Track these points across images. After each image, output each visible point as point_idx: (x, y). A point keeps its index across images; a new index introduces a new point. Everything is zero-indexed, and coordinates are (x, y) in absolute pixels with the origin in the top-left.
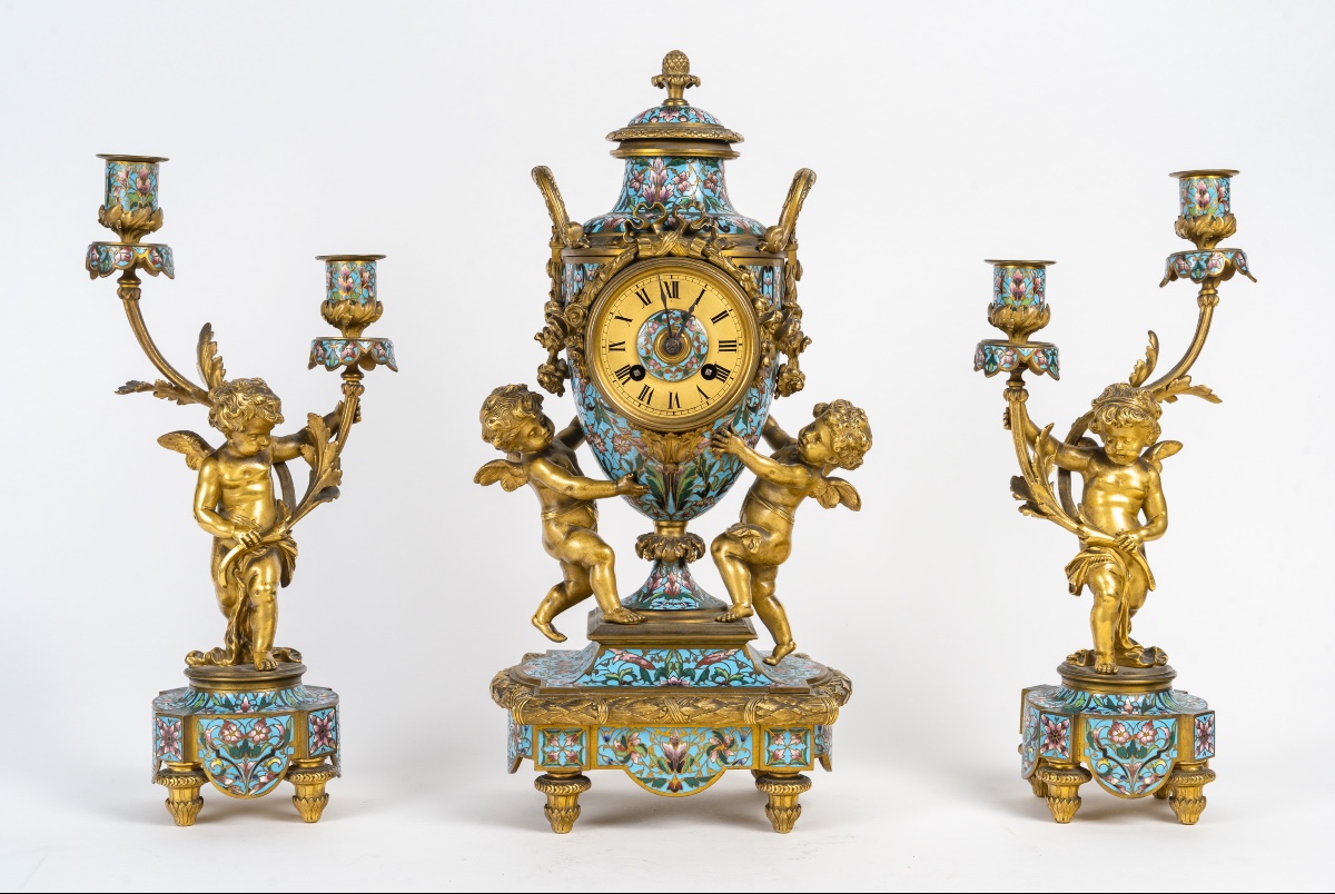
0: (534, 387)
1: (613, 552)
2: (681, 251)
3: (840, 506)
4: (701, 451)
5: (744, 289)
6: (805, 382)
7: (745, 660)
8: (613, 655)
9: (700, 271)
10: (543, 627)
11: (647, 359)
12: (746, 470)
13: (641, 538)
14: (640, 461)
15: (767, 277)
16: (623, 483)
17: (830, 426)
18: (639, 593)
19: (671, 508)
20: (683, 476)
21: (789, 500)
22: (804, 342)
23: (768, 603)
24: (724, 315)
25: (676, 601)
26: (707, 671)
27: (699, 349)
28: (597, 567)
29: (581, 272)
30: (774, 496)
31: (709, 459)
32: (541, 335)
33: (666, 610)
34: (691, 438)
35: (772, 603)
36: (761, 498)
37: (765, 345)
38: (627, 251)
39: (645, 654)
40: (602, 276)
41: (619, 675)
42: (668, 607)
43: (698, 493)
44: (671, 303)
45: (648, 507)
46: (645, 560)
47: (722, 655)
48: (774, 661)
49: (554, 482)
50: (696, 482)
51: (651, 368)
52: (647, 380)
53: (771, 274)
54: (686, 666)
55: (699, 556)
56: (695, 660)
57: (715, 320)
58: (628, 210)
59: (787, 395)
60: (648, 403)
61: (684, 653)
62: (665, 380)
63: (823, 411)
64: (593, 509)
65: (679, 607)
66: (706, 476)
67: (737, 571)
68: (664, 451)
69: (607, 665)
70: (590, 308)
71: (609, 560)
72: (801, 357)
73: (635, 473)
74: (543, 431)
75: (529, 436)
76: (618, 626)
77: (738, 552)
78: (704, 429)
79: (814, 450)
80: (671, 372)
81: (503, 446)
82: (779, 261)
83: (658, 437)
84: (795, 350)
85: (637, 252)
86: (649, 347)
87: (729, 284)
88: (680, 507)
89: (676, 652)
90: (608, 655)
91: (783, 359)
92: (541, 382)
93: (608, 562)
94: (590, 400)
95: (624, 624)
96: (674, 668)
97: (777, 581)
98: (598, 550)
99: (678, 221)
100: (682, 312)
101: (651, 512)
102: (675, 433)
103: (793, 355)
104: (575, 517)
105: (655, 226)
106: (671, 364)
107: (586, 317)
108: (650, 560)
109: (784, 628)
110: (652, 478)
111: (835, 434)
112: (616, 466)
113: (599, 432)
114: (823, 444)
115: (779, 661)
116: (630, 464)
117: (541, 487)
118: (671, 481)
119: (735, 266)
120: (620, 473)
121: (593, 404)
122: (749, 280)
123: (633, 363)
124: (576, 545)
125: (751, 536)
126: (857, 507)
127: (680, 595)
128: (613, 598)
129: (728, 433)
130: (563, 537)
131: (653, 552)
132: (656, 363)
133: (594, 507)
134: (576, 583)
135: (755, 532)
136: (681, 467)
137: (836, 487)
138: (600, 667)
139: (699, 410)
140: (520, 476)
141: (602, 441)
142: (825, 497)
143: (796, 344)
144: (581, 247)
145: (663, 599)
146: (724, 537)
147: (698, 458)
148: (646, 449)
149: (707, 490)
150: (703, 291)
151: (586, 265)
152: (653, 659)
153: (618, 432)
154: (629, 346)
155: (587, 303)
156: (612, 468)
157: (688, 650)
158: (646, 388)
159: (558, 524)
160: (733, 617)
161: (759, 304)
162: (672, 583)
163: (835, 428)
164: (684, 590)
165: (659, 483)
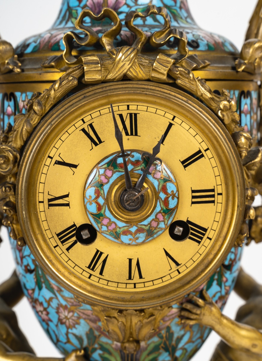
2: (139, 72)
4: (167, 324)
5: (222, 121)
9: (165, 99)
11: (98, 216)
15: (246, 104)
24: (198, 156)
27: (166, 202)
29: (12, 103)
38: (68, 75)
40: (36, 108)
44: (129, 143)
51: (104, 228)
52: (99, 244)
53: (248, 101)
57: (186, 163)
58: (70, 24)
60: (101, 273)
62: (122, 243)
70: (22, 150)
73: (85, 349)
80: (130, 233)
82: (254, 84)
85: (83, 76)
86: (101, 201)
87: (205, 116)
94: (28, 261)
99: (135, 33)
100: (144, 154)
102: (136, 310)
105: (105, 41)
106: (129, 222)
107: (17, 162)
110: (106, 355)
113: (41, 299)
119: (210, 91)
120: (68, 347)
121: (32, 267)
122: (230, 108)
123: (80, 221)
129: (201, 302)
132: (110, 223)
136: (143, 344)
139: (167, 281)
144: (11, 71)
147: (163, 332)
148: (100, 324)
150: (171, 125)
151: (18, 94)
153: (64, 303)
154: (75, 200)
155: (19, 143)
158: (98, 254)
161: (243, 140)
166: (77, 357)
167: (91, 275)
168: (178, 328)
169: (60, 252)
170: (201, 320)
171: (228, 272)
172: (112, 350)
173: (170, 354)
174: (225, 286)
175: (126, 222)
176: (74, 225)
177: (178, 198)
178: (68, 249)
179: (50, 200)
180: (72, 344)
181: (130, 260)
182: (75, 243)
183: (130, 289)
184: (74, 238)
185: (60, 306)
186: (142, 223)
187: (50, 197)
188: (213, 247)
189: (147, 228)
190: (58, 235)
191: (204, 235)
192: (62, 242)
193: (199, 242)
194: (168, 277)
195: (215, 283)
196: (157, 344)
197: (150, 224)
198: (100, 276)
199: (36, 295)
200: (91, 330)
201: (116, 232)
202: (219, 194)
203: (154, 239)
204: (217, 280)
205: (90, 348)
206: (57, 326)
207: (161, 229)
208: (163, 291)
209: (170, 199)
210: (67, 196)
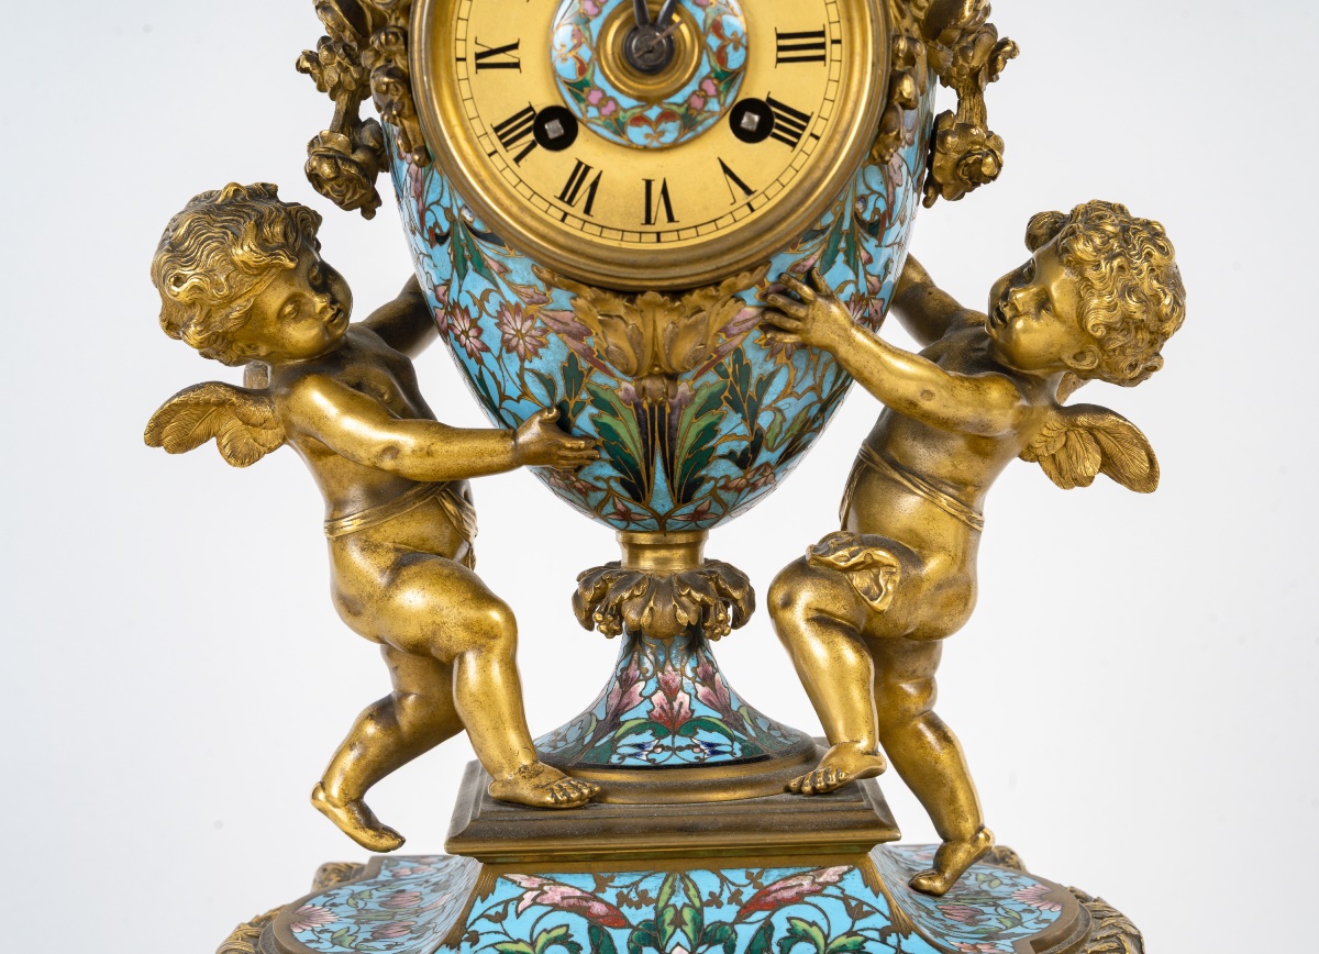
0: (296, 190)
1: (510, 618)
3: (1102, 480)
4: (736, 342)
6: (1005, 157)
7: (866, 895)
8: (517, 892)
10: (341, 813)
11: (579, 88)
12: (856, 389)
13: (587, 578)
14: (572, 373)
16: (531, 434)
17: (1077, 266)
18: (581, 722)
19: (661, 497)
20: (691, 411)
21: (966, 468)
22: (999, 52)
23: (919, 735)
25: (681, 741)
26: (767, 929)
27: (721, 56)
28: (471, 660)
30: (927, 458)
31: (759, 364)
32: (311, 57)
33: (656, 767)
34: (707, 305)
35: (930, 736)
36: (895, 466)
37: (902, 44)
39: (601, 886)
41: (533, 944)
42: (661, 757)
43: (731, 456)
45: (600, 495)
46: (597, 635)
47: (806, 883)
48: (938, 885)
49: (348, 436)
50: (725, 428)
51: (593, 112)
52: (582, 148)
54: (711, 915)
55: (740, 620)
56: (735, 898)
59: (956, 195)
60: (587, 210)
61: (706, 881)
62: (631, 147)
63: (1054, 231)
64: (459, 505)
65: (689, 756)
66: (751, 418)
67: (838, 659)
68: (636, 341)
69: (500, 918)
71: (501, 639)
72: (990, 91)
73: (562, 407)
74: (319, 302)
75: (280, 316)
76: (529, 815)
77: (839, 608)
78: (744, 279)
79: (1033, 335)
81: (217, 345)
83: (618, 306)
84: (975, 75)
88: (684, 493)
89: (685, 877)
90: (504, 891)
91: (944, 99)
92: (315, 178)
93: (499, 645)
95: (544, 807)
96: (678, 922)
97: (940, 676)
98: (471, 613)
101: (609, 508)
102: (663, 292)
103: (971, 88)
104: (412, 527)
108: (611, 633)
109: (962, 797)
110: (607, 419)
111: (1090, 286)
112: (512, 390)
113: (465, 301)
114: (1057, 316)
115: (950, 883)
116: (548, 383)
117: (319, 452)
118: (657, 424)
120: (525, 407)
121: (445, 226)
123: (542, 101)
124: (415, 599)
125: (873, 565)
126: (1147, 480)
127: (692, 724)
128: (513, 739)
129: (807, 291)
130: (381, 580)
131: (618, 614)
132: (605, 99)
133: (463, 501)
134: (423, 700)
135: (882, 555)
136: (683, 388)
137: (1090, 430)
138: (482, 926)
139: (727, 227)
140: (263, 424)
141: (474, 323)
142: (1062, 457)
143: (977, 59)
145: (646, 737)
146: (799, 570)
147: (727, 361)
148: (590, 341)
149: (755, 448)
152: (622, 899)
153: (512, 299)
156: (503, 397)
157: (716, 872)
158: (581, 170)
159: (370, 547)
160: (833, 780)
162: (671, 693)
163: (1090, 273)
164: (702, 711)
165: (628, 431)
166: (542, 423)
167: (566, 214)
168: (761, 355)
169: (501, 165)
170: (808, 331)
171: (873, 242)
172: (618, 405)
173: (744, 418)
174: (866, 273)
175: (638, 98)
176: (530, 109)
177: (747, 48)
178: (517, 159)
179: (479, 56)
180: (534, 399)
181: (649, 183)
182: (532, 145)
183: (649, 244)
184: (531, 137)
185: (505, 306)
186: (672, 100)
187: (480, 50)
188: (822, 153)
189: (682, 110)
190: (497, 129)
191: (803, 128)
192: (506, 145)
193: (793, 145)
194: (729, 219)
195: (840, 258)
196: (716, 389)
197: (687, 100)
198: (586, 217)
199: (454, 294)
200: (571, 357)
201: (617, 120)
202: (834, 42)
203: (697, 137)
204: (847, 254)
205: (572, 404)
206: (499, 358)
207: (712, 113)
208: (717, 247)
209: (730, 49)
210: (515, 46)
